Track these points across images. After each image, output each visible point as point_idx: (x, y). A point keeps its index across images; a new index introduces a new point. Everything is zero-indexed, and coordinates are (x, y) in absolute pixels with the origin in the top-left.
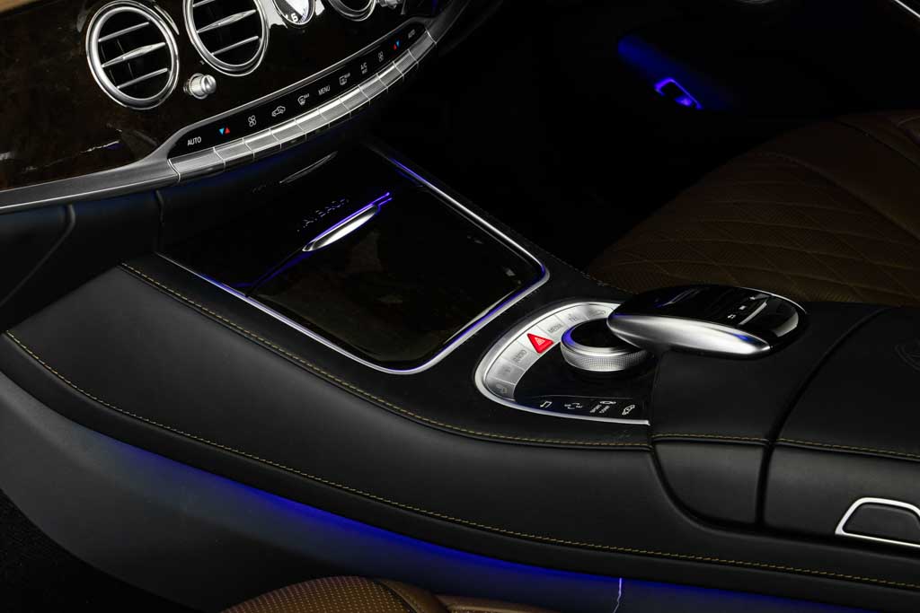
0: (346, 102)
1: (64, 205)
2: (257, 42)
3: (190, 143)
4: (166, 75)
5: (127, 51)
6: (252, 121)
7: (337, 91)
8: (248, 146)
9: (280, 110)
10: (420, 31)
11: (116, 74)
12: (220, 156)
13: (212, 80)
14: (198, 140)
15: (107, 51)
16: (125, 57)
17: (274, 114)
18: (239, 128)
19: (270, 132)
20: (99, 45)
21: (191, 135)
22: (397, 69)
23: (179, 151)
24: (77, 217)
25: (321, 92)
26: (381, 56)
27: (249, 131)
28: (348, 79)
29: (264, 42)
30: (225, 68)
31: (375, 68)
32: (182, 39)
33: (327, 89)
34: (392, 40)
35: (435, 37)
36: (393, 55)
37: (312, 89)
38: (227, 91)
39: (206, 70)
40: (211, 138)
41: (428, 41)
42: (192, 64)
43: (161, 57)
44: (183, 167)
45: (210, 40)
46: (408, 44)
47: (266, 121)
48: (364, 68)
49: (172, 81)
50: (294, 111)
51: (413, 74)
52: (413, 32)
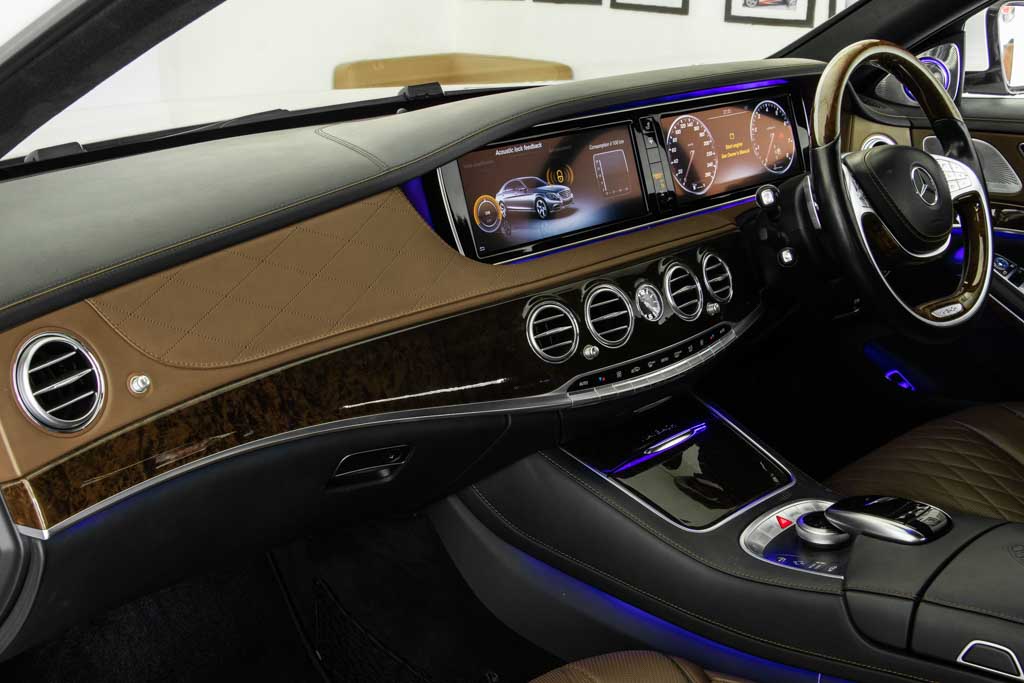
0: (678, 368)
1: (505, 415)
2: (626, 329)
3: (581, 384)
4: (571, 344)
5: (550, 329)
6: (619, 374)
7: (673, 361)
8: (616, 389)
9: (637, 369)
10: (728, 329)
11: (542, 342)
12: (597, 394)
13: (597, 349)
14: (586, 383)
15: (538, 329)
16: (548, 333)
17: (633, 371)
18: (611, 378)
19: (630, 382)
20: (534, 326)
21: (582, 380)
22: (712, 350)
23: (574, 389)
24: (512, 423)
25: (663, 360)
26: (702, 342)
27: (616, 380)
28: (680, 354)
29: (630, 328)
30: (605, 343)
31: (698, 349)
32: (582, 325)
33: (666, 359)
34: (709, 334)
35: (736, 333)
36: (709, 342)
37: (657, 357)
38: (605, 356)
39: (594, 343)
40: (593, 382)
41: (732, 336)
42: (586, 339)
43: (569, 334)
44: (574, 398)
45: (598, 326)
46: (718, 336)
47: (627, 374)
48: (690, 348)
49: (574, 348)
50: (645, 370)
51: (721, 355)
52: (723, 330)
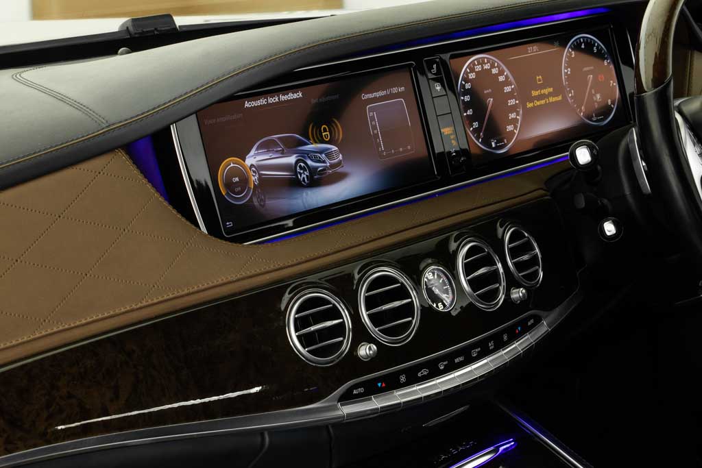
0: (475, 369)
1: (261, 432)
2: (410, 322)
3: (355, 392)
4: (342, 342)
5: (315, 324)
6: (403, 379)
7: (469, 361)
8: (400, 397)
9: (425, 372)
10: (538, 320)
11: (305, 340)
12: (376, 403)
13: (374, 347)
14: (361, 390)
15: (301, 324)
16: (312, 328)
17: (419, 375)
18: (393, 384)
19: (416, 388)
20: (296, 320)
21: (356, 386)
22: (517, 347)
23: (347, 398)
24: (271, 442)
25: (457, 360)
26: (505, 337)
27: (400, 386)
28: (478, 352)
29: (416, 321)
30: (384, 339)
31: (500, 345)
32: (356, 317)
33: (461, 359)
34: (514, 326)
35: (549, 325)
36: (514, 337)
37: (450, 357)
38: (385, 356)
39: (371, 340)
40: (371, 390)
41: (543, 329)
42: (361, 335)
43: (339, 330)
44: (348, 409)
45: (376, 319)
46: (526, 329)
47: (413, 379)
48: (491, 345)
49: (346, 347)
50: (435, 373)
51: (529, 352)
52: (532, 321)
